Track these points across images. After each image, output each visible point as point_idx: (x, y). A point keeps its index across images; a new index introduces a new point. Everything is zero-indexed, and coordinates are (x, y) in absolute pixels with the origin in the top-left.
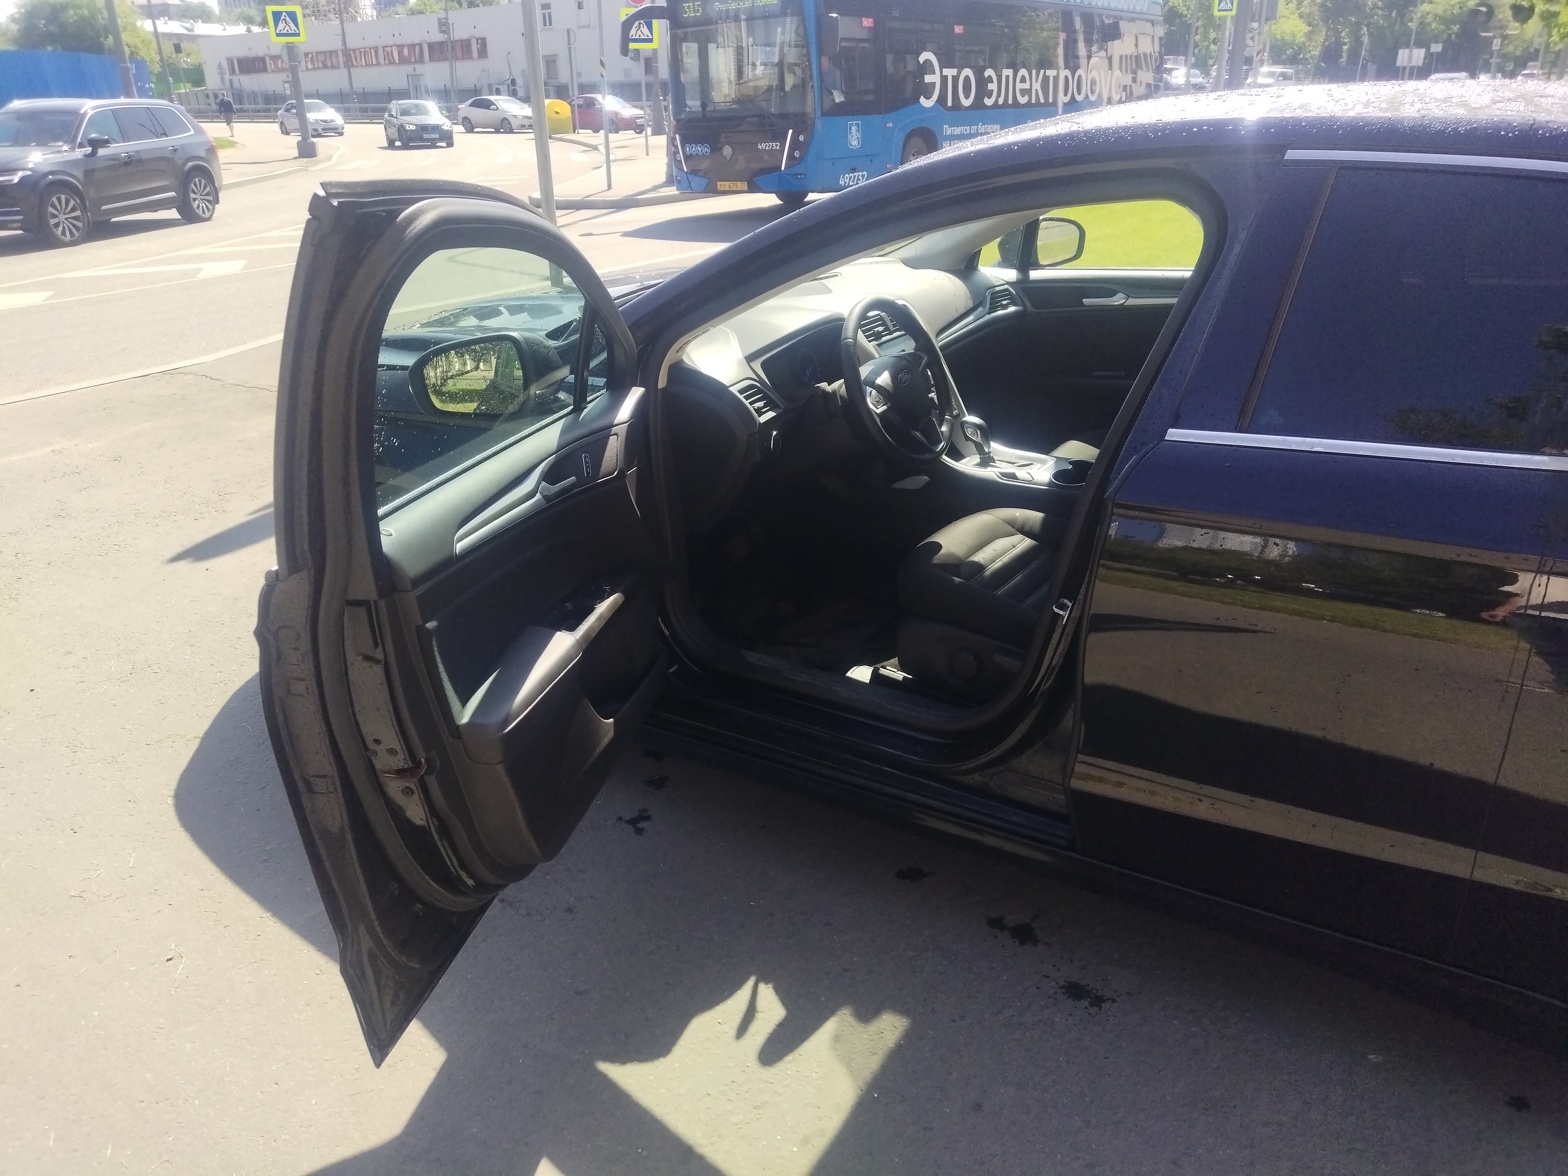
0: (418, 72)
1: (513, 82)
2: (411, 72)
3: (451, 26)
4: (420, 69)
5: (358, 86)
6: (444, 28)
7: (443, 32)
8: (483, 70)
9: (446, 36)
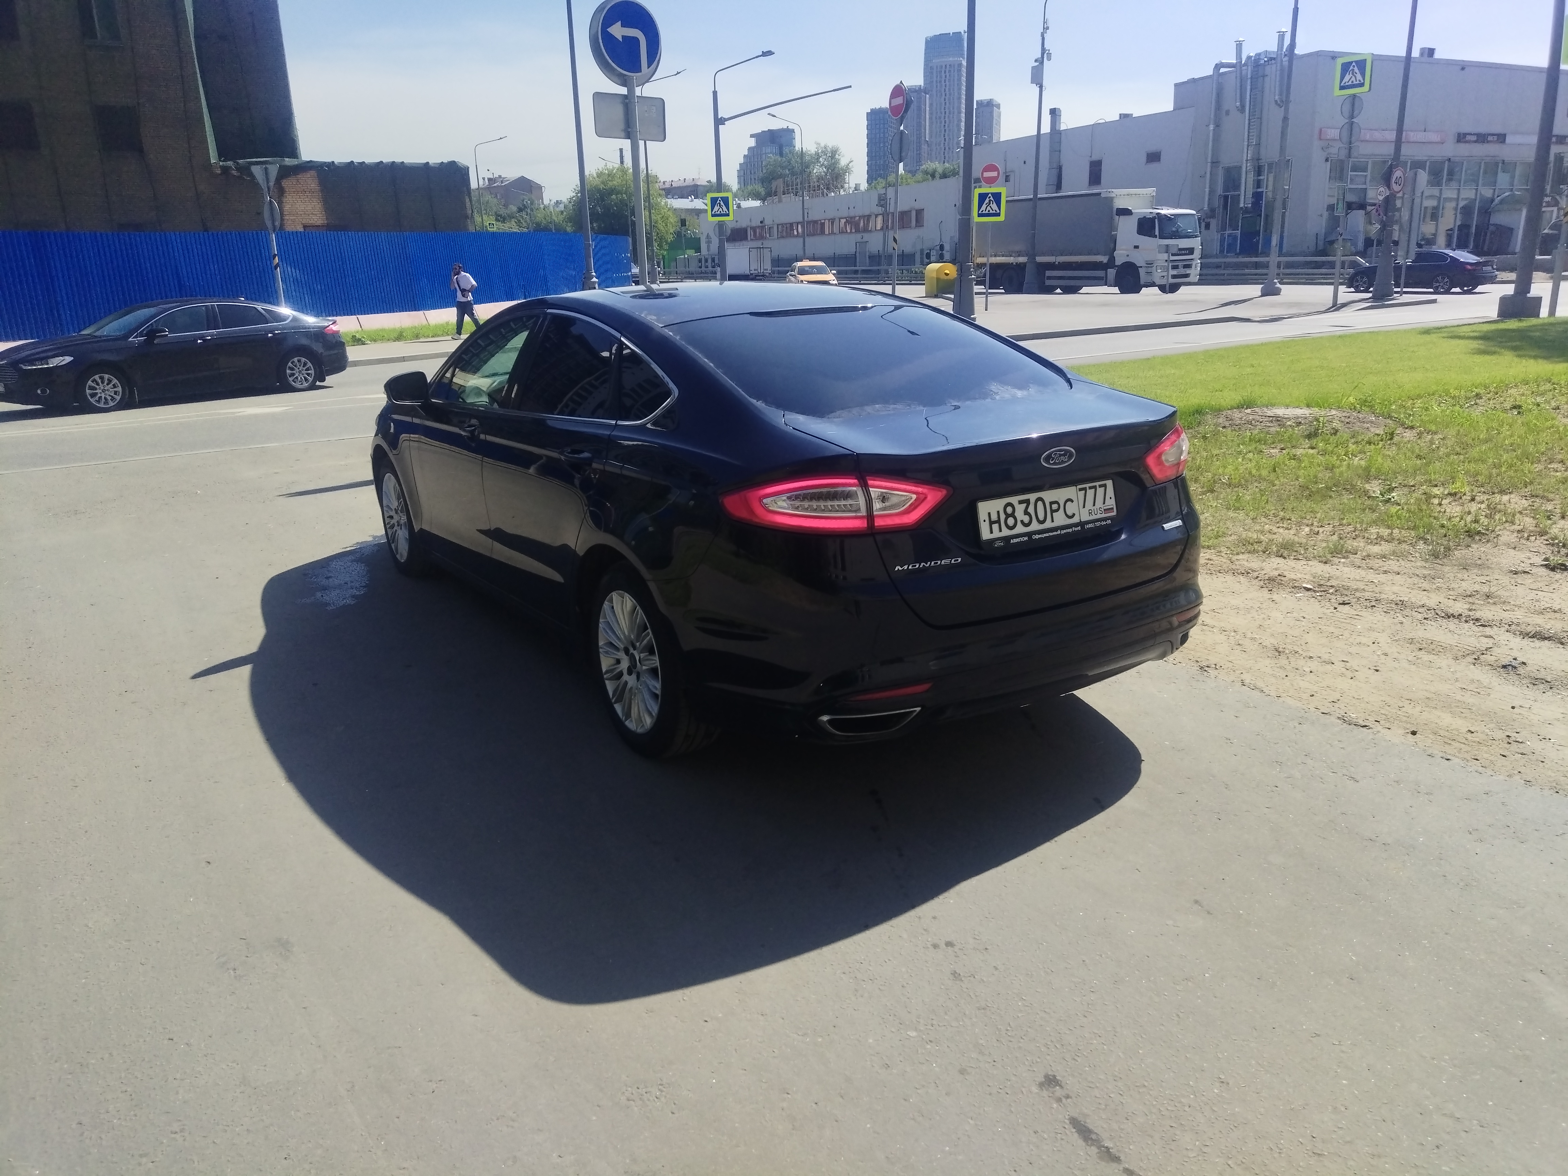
0: (865, 239)
1: (942, 247)
2: (859, 240)
3: (888, 200)
4: (867, 237)
6: (882, 202)
7: (882, 206)
8: (919, 237)
9: (884, 208)
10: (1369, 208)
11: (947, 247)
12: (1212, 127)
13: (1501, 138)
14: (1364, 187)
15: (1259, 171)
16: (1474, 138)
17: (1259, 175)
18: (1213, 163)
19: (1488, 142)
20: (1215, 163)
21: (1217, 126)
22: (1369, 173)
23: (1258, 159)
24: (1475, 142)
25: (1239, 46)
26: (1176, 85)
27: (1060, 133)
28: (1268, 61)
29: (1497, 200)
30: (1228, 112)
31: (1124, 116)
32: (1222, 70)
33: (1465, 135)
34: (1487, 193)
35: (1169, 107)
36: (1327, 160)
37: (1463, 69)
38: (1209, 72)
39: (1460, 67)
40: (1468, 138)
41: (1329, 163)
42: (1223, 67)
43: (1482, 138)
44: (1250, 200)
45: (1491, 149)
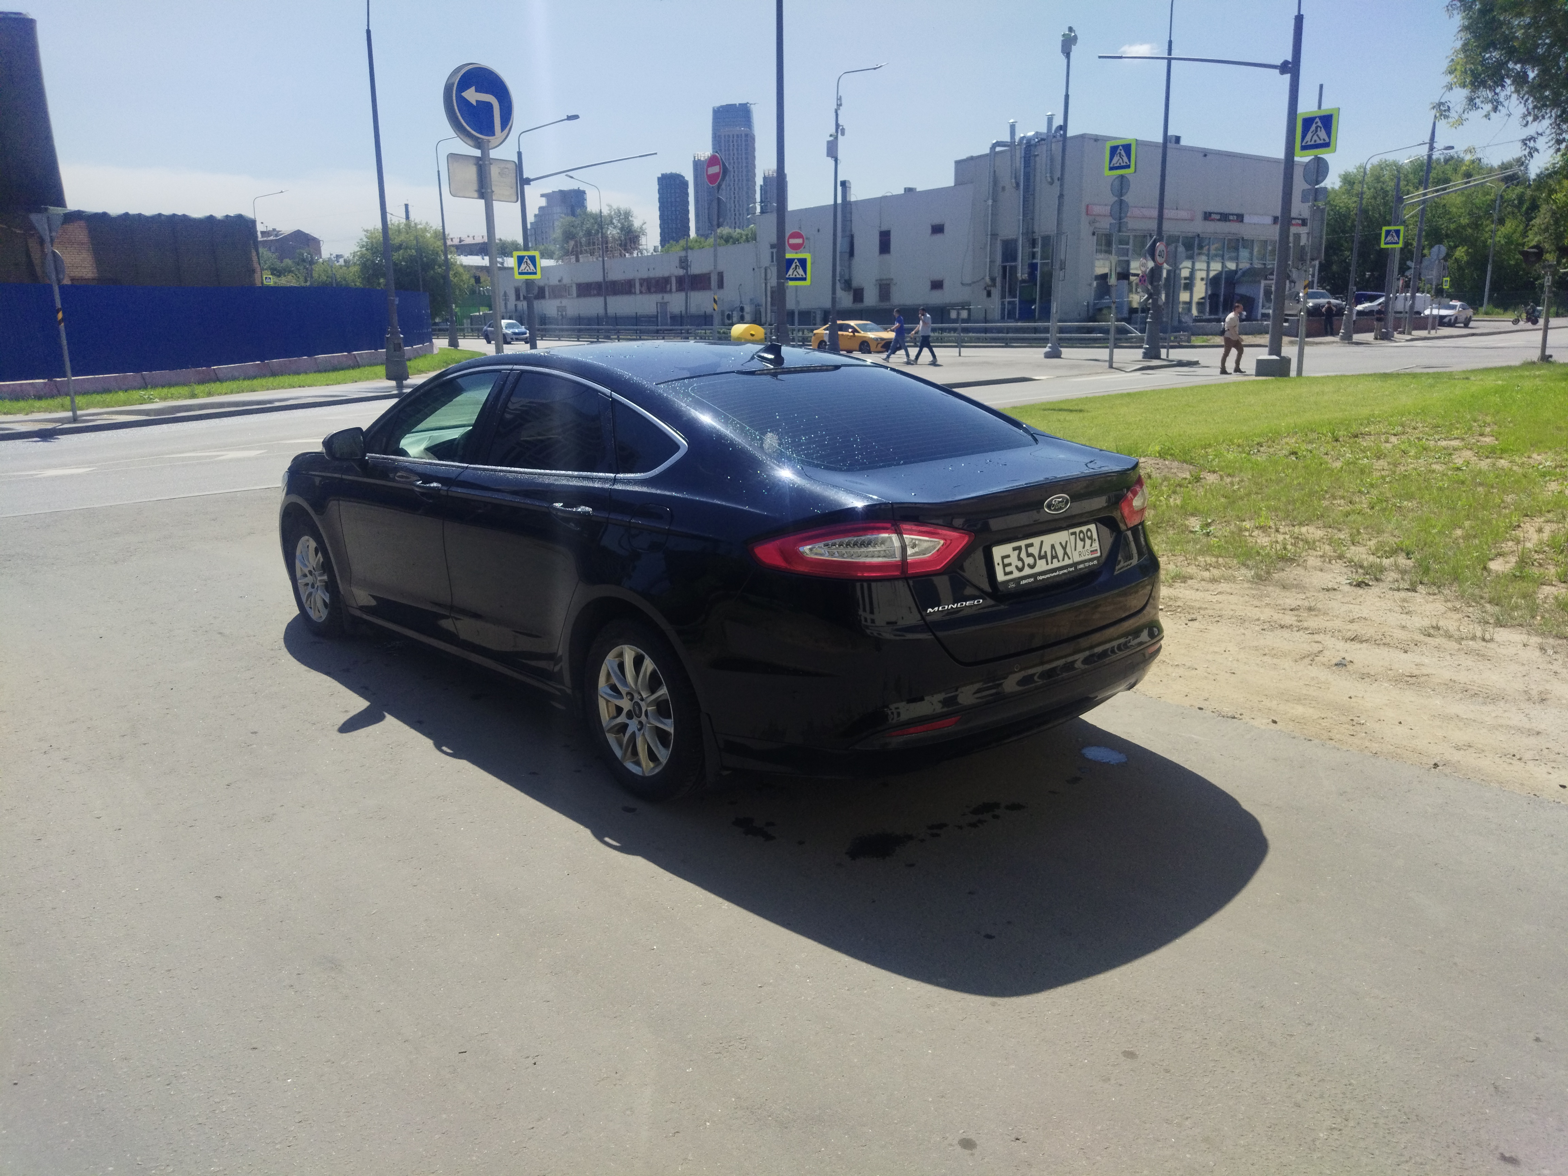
0: (665, 300)
1: (742, 309)
2: (660, 300)
3: (691, 263)
4: (667, 297)
5: (611, 311)
6: (683, 264)
7: (683, 268)
9: (685, 271)
10: (1132, 278)
11: (747, 309)
12: (990, 202)
13: (1240, 218)
14: (1126, 258)
15: (1033, 243)
16: (1218, 217)
17: (1034, 247)
18: (992, 235)
19: (1230, 221)
20: (994, 235)
21: (995, 201)
22: (1130, 247)
23: (1033, 232)
24: (1219, 220)
25: (1013, 127)
26: (958, 163)
27: (850, 203)
28: (1038, 142)
29: (1240, 273)
30: (1003, 188)
31: (909, 190)
32: (998, 149)
33: (1210, 213)
34: (1232, 266)
35: (951, 183)
36: (1094, 234)
37: (1205, 155)
38: (987, 151)
39: (1203, 154)
40: (1213, 216)
41: (1095, 237)
42: (999, 146)
43: (1224, 217)
44: (1027, 270)
45: (1232, 228)
